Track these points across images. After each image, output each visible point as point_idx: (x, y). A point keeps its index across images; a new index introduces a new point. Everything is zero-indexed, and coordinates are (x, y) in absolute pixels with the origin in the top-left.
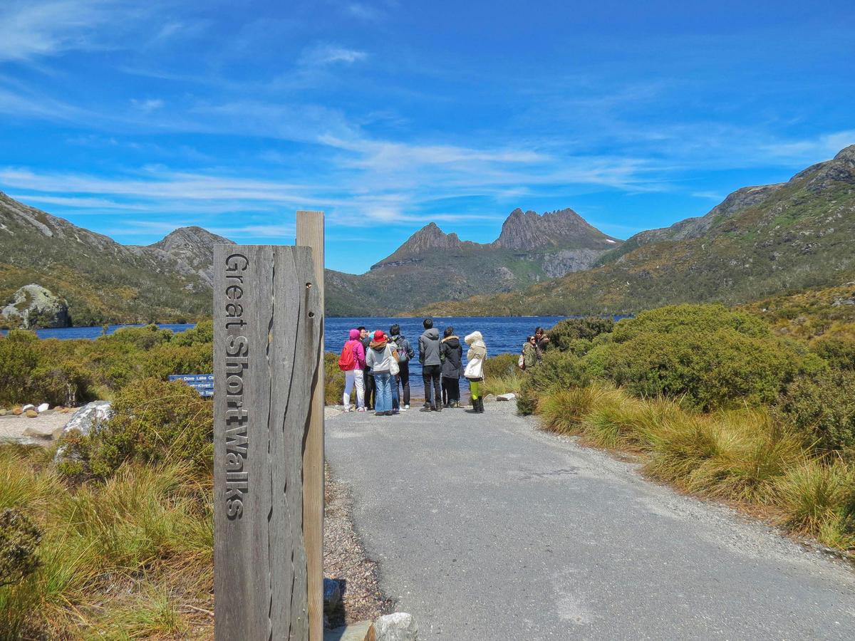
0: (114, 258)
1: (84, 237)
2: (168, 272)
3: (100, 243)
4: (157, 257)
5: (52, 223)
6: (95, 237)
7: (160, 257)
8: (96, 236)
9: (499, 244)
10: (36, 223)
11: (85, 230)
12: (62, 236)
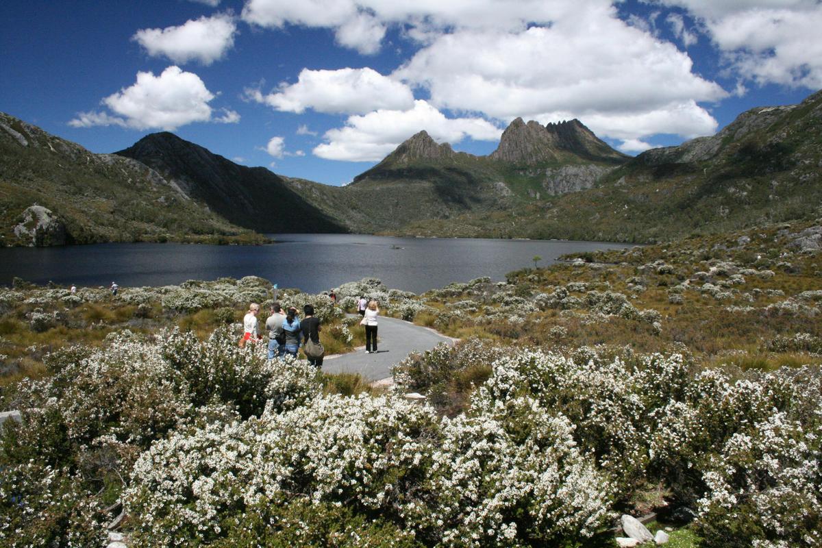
0: (86, 167)
1: (56, 146)
2: (140, 182)
3: (73, 152)
4: (128, 167)
5: (26, 130)
6: (68, 146)
7: (131, 167)
8: (69, 144)
9: (497, 156)
10: (12, 131)
11: (58, 138)
12: (36, 144)
